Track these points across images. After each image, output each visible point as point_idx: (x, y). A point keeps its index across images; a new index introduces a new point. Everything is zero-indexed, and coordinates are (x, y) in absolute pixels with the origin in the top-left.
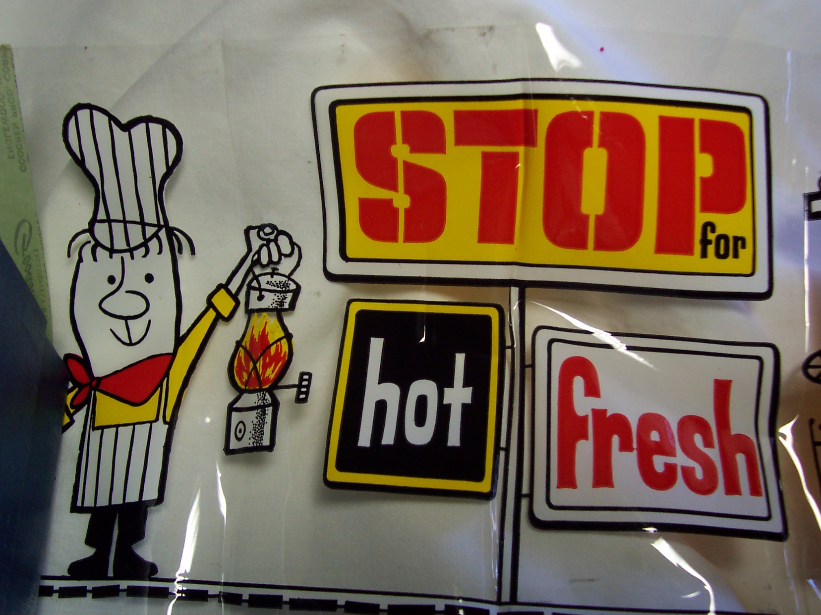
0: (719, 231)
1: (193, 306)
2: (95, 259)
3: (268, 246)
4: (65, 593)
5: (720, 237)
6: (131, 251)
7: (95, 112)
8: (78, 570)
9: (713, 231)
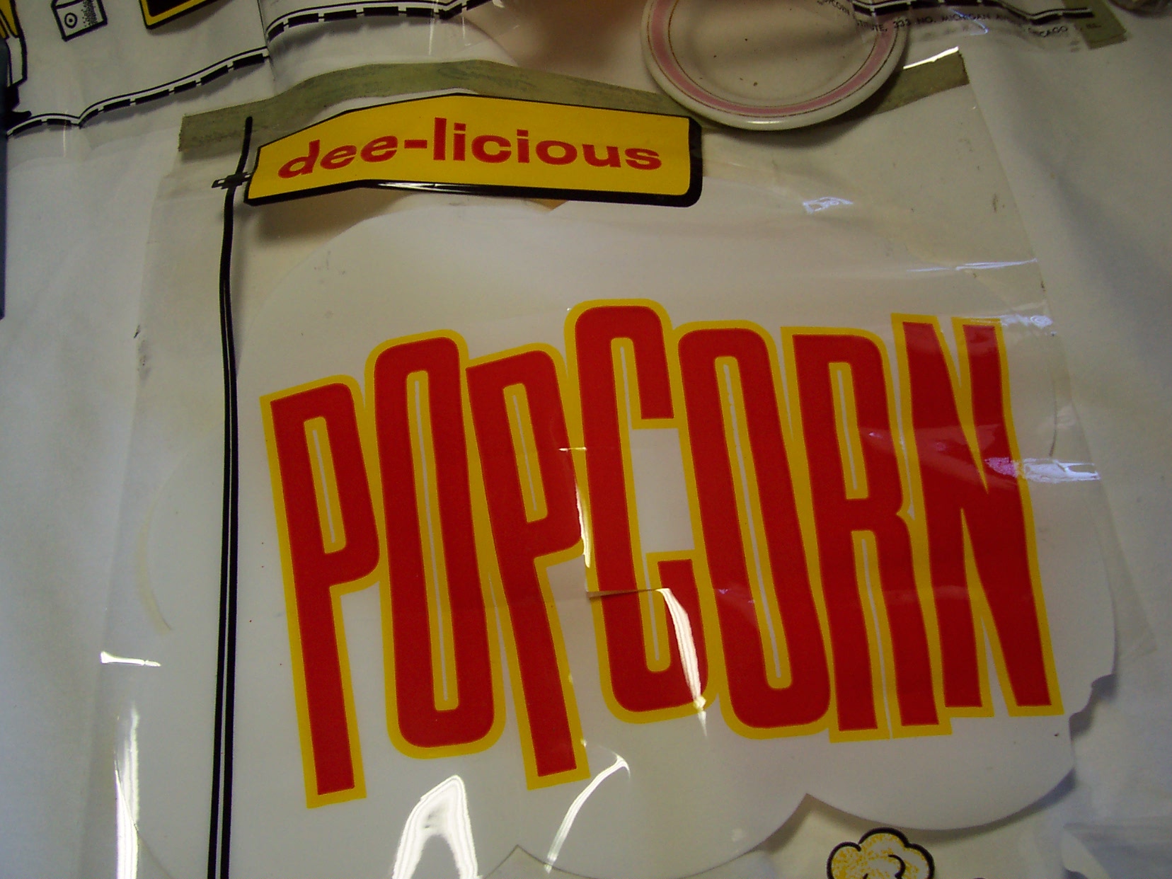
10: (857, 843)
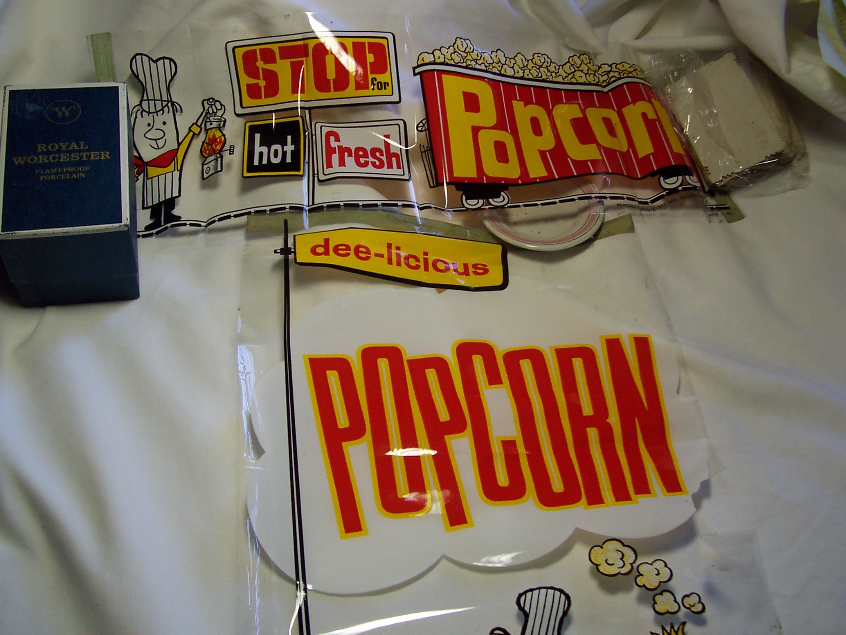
0: (378, 81)
1: (183, 133)
2: (142, 117)
3: (211, 107)
4: (144, 236)
5: (378, 83)
6: (157, 112)
7: (143, 56)
8: (148, 228)
9: (376, 80)
10: (600, 545)
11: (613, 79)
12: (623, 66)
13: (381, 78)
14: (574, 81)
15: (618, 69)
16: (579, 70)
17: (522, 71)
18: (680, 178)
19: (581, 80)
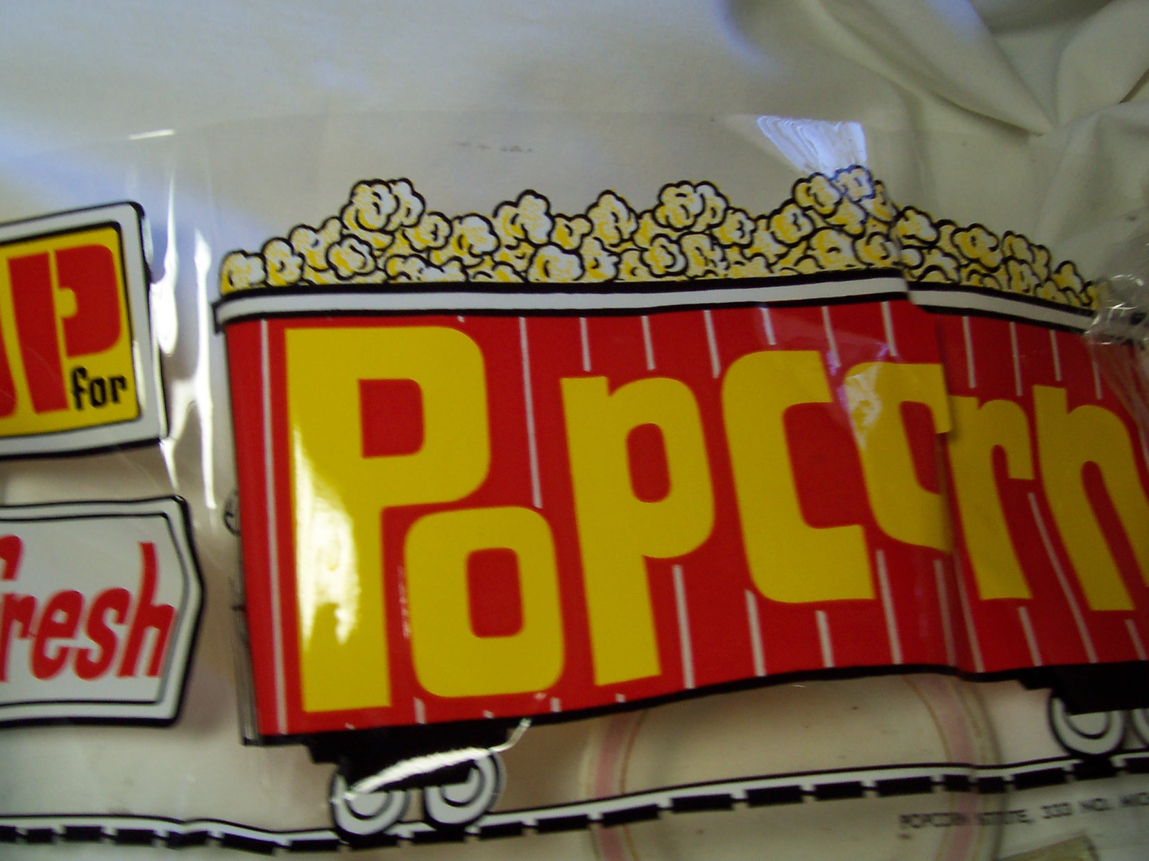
0: (92, 375)
5: (94, 383)
9: (85, 376)
11: (934, 277)
12: (973, 239)
13: (99, 365)
14: (808, 268)
15: (957, 246)
16: (832, 227)
17: (615, 259)
18: (1117, 716)
19: (834, 263)
